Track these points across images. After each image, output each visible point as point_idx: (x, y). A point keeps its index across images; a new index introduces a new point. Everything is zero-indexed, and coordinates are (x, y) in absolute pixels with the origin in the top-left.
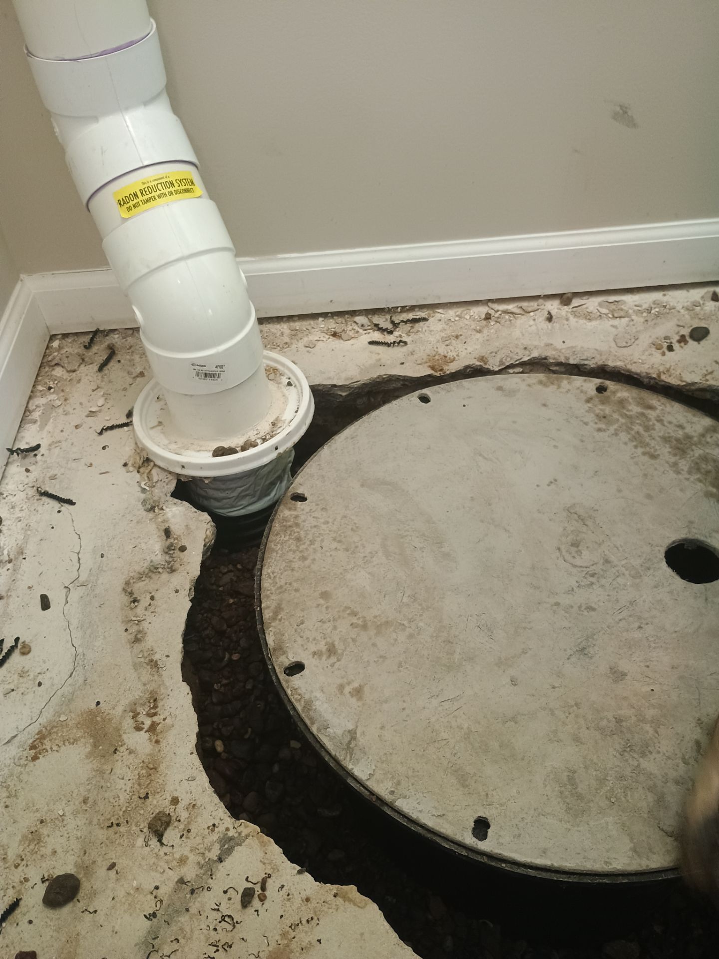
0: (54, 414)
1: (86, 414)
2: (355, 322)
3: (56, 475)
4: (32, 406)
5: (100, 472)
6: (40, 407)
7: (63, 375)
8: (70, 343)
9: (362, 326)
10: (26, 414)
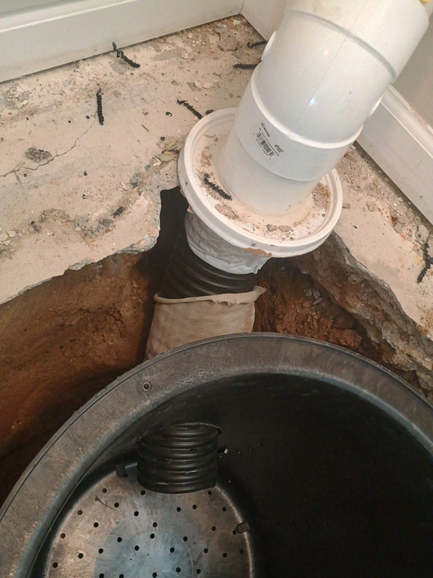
0: (174, 59)
1: (190, 81)
2: (418, 228)
3: (121, 95)
4: (171, 40)
5: (144, 125)
6: (174, 46)
7: (213, 44)
8: (245, 32)
9: (419, 236)
10: (160, 40)
